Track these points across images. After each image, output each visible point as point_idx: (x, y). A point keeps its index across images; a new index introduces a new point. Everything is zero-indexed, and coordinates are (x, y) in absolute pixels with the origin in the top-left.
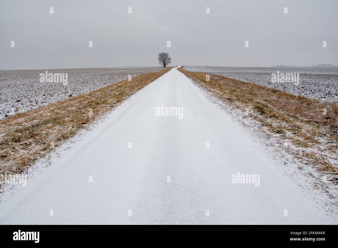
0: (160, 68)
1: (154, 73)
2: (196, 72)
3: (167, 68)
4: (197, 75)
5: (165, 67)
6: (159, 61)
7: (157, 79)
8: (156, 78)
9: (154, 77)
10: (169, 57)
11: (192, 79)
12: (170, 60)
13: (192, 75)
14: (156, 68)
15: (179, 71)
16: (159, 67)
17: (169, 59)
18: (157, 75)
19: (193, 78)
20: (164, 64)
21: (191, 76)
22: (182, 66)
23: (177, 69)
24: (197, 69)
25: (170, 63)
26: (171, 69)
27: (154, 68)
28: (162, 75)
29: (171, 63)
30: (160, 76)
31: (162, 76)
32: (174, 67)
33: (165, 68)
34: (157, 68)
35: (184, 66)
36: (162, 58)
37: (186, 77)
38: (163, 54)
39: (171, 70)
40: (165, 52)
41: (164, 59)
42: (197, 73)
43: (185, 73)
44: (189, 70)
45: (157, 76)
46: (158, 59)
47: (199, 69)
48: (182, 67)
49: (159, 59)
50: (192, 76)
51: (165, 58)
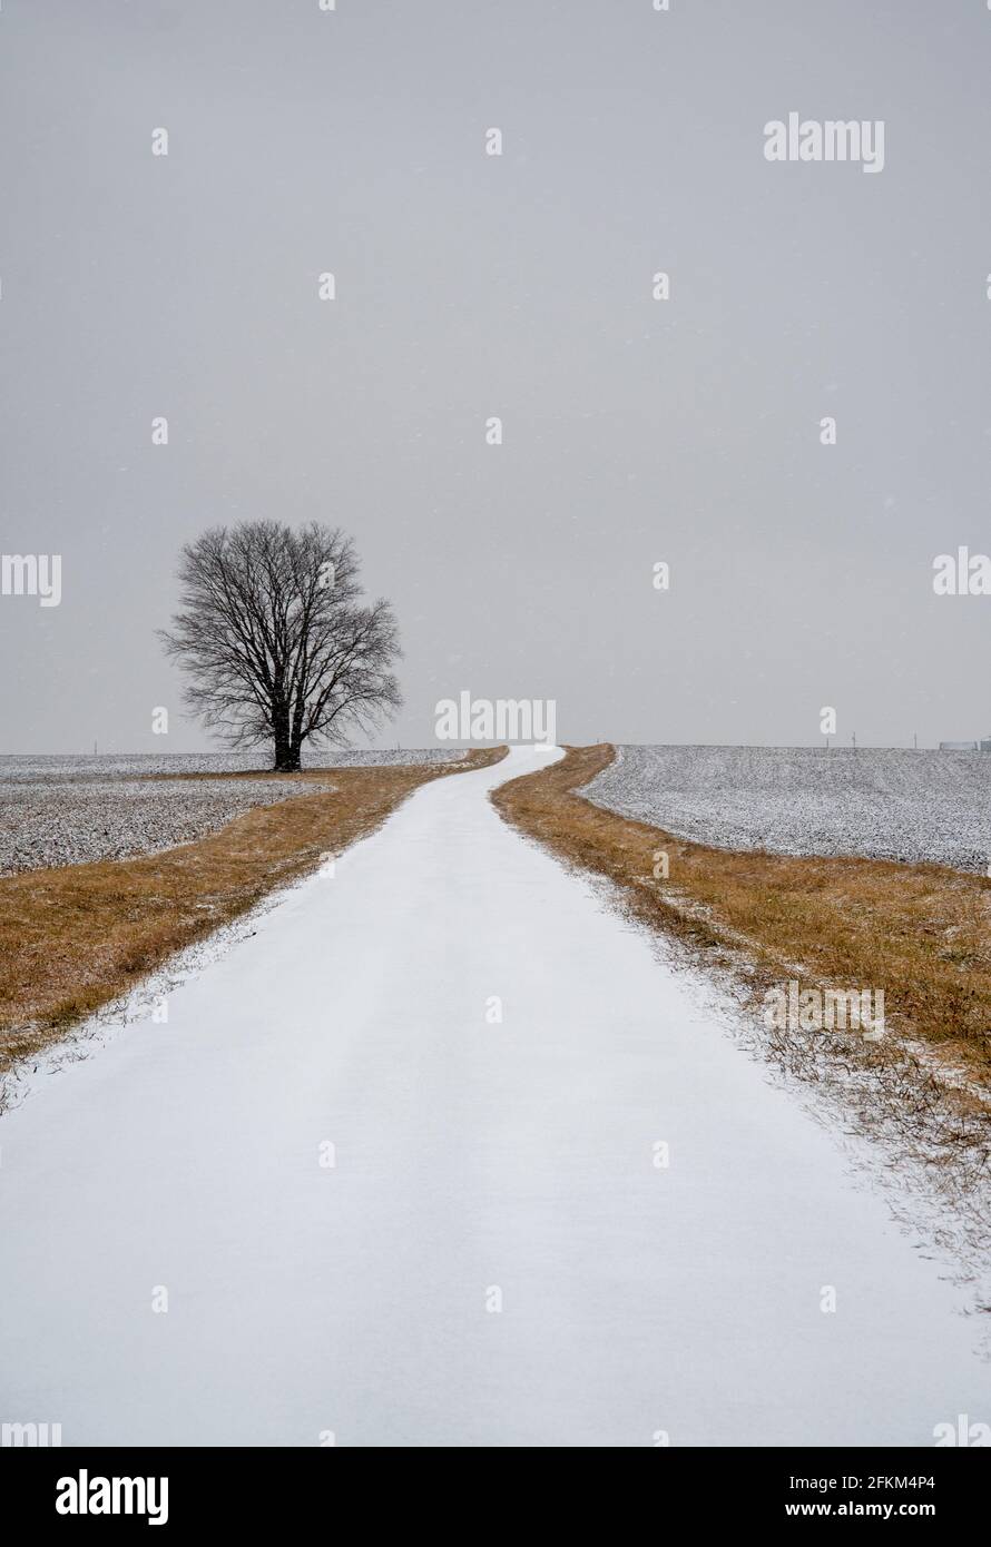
0: (216, 788)
1: (106, 866)
2: (819, 848)
3: (328, 787)
4: (833, 898)
5: (287, 759)
6: (193, 666)
7: (153, 983)
8: (136, 966)
9: (109, 951)
10: (361, 604)
11: (749, 980)
12: (376, 648)
13: (743, 901)
14: (132, 789)
15: (534, 833)
16: (191, 767)
17: (367, 636)
18: (159, 910)
19: (764, 961)
20: (280, 709)
21: (720, 928)
22: (573, 753)
23: (497, 797)
24: (830, 804)
25: (370, 694)
26: (387, 809)
27: (115, 789)
28: (241, 906)
29: (389, 693)
30: (204, 929)
31: (242, 926)
32: (442, 771)
33: (287, 785)
34: (150, 789)
35: (610, 751)
36: (233, 614)
37: (641, 946)
38: (261, 543)
39: (395, 818)
40: (296, 523)
41: (281, 641)
42: (820, 872)
43: (620, 878)
44: (684, 812)
45: (151, 926)
46: (181, 635)
47: (857, 801)
48: (581, 763)
49: (197, 633)
50: (747, 923)
51: (294, 608)
